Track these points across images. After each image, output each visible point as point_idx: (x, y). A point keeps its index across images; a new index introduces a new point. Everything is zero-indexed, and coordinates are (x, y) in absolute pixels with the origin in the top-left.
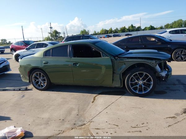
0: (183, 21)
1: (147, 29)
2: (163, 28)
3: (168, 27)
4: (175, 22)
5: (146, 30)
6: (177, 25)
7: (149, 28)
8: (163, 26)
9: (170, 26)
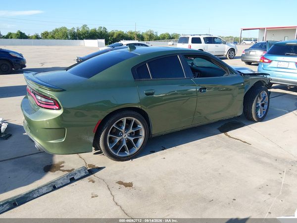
0: (68, 30)
1: (13, 37)
2: (40, 38)
3: (48, 37)
4: (57, 30)
5: (11, 38)
6: (61, 34)
7: (17, 34)
8: (40, 35)
9: (50, 36)
